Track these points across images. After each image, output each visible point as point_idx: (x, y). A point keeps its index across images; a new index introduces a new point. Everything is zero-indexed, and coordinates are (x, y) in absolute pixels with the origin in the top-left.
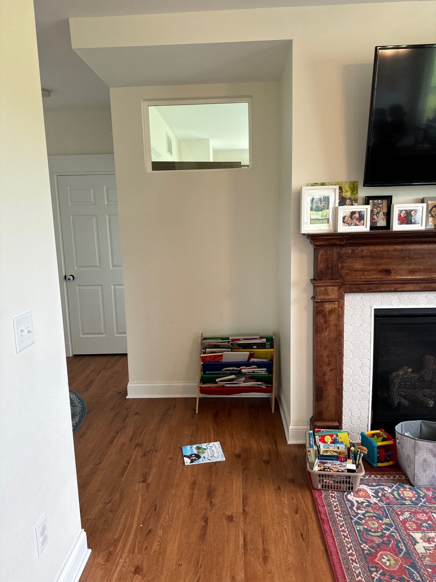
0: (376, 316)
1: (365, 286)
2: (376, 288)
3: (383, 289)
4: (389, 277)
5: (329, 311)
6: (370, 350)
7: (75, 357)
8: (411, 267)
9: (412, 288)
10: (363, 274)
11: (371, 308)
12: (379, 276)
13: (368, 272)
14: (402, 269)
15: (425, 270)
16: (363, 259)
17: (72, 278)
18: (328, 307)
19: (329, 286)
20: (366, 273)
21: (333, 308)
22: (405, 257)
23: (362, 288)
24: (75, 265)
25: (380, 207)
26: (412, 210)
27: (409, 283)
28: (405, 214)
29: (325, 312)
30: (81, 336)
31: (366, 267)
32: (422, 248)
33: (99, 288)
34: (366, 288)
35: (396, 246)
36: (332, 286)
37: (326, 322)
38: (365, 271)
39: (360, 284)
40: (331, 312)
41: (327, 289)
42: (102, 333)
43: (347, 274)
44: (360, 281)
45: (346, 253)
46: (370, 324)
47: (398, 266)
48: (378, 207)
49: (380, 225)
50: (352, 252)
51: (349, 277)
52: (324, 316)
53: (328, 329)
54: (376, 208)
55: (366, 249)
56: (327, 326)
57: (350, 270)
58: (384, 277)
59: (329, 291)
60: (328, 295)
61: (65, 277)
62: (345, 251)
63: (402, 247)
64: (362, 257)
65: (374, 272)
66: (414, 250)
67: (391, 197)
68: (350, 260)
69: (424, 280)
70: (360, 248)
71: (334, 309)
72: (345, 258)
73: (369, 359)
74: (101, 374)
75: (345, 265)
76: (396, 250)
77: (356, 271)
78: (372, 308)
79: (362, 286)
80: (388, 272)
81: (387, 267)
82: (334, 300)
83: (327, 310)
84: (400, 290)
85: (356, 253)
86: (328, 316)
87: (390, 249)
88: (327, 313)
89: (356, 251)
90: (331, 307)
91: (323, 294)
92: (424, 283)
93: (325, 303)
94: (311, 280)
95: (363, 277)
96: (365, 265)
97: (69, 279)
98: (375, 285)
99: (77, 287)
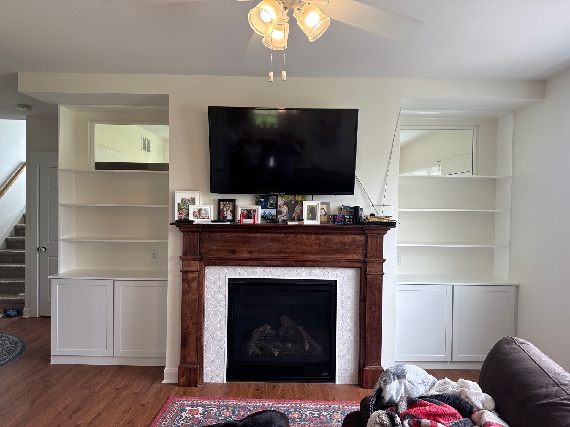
0: (229, 283)
1: (218, 261)
2: (226, 263)
3: (231, 264)
4: (235, 255)
5: (192, 279)
6: (225, 309)
7: (41, 317)
8: (250, 249)
9: (251, 264)
12: (228, 254)
13: (220, 252)
14: (244, 250)
15: (259, 251)
16: (217, 242)
17: (44, 250)
18: (191, 275)
19: (191, 260)
20: (219, 252)
21: (195, 277)
22: (246, 242)
23: (216, 263)
24: (48, 239)
25: (228, 207)
26: (252, 210)
27: (249, 260)
28: (246, 212)
29: (188, 279)
31: (219, 247)
32: (256, 236)
35: (239, 234)
36: (193, 260)
37: (189, 287)
38: (218, 250)
39: (214, 260)
40: (193, 279)
41: (190, 262)
43: (206, 252)
44: (214, 258)
45: (205, 237)
46: (225, 290)
47: (241, 248)
48: (227, 206)
49: (229, 219)
50: (209, 237)
51: (206, 255)
52: (188, 283)
53: (191, 292)
54: (225, 207)
55: (218, 235)
56: (190, 290)
57: (207, 249)
58: (231, 255)
59: (192, 264)
60: (191, 267)
63: (243, 235)
64: (216, 241)
65: (224, 251)
66: (251, 237)
67: (235, 200)
68: (207, 243)
69: (258, 258)
70: (214, 234)
72: (204, 241)
75: (205, 246)
76: (239, 237)
77: (212, 250)
78: (226, 277)
79: (216, 261)
80: (234, 252)
81: (233, 248)
82: (194, 271)
83: (191, 278)
84: (242, 265)
86: (191, 282)
87: (235, 236)
88: (190, 280)
89: (212, 236)
90: (193, 276)
91: (188, 266)
92: (259, 260)
93: (189, 273)
95: (217, 255)
96: (218, 246)
97: (41, 250)
98: (225, 261)
99: (48, 258)
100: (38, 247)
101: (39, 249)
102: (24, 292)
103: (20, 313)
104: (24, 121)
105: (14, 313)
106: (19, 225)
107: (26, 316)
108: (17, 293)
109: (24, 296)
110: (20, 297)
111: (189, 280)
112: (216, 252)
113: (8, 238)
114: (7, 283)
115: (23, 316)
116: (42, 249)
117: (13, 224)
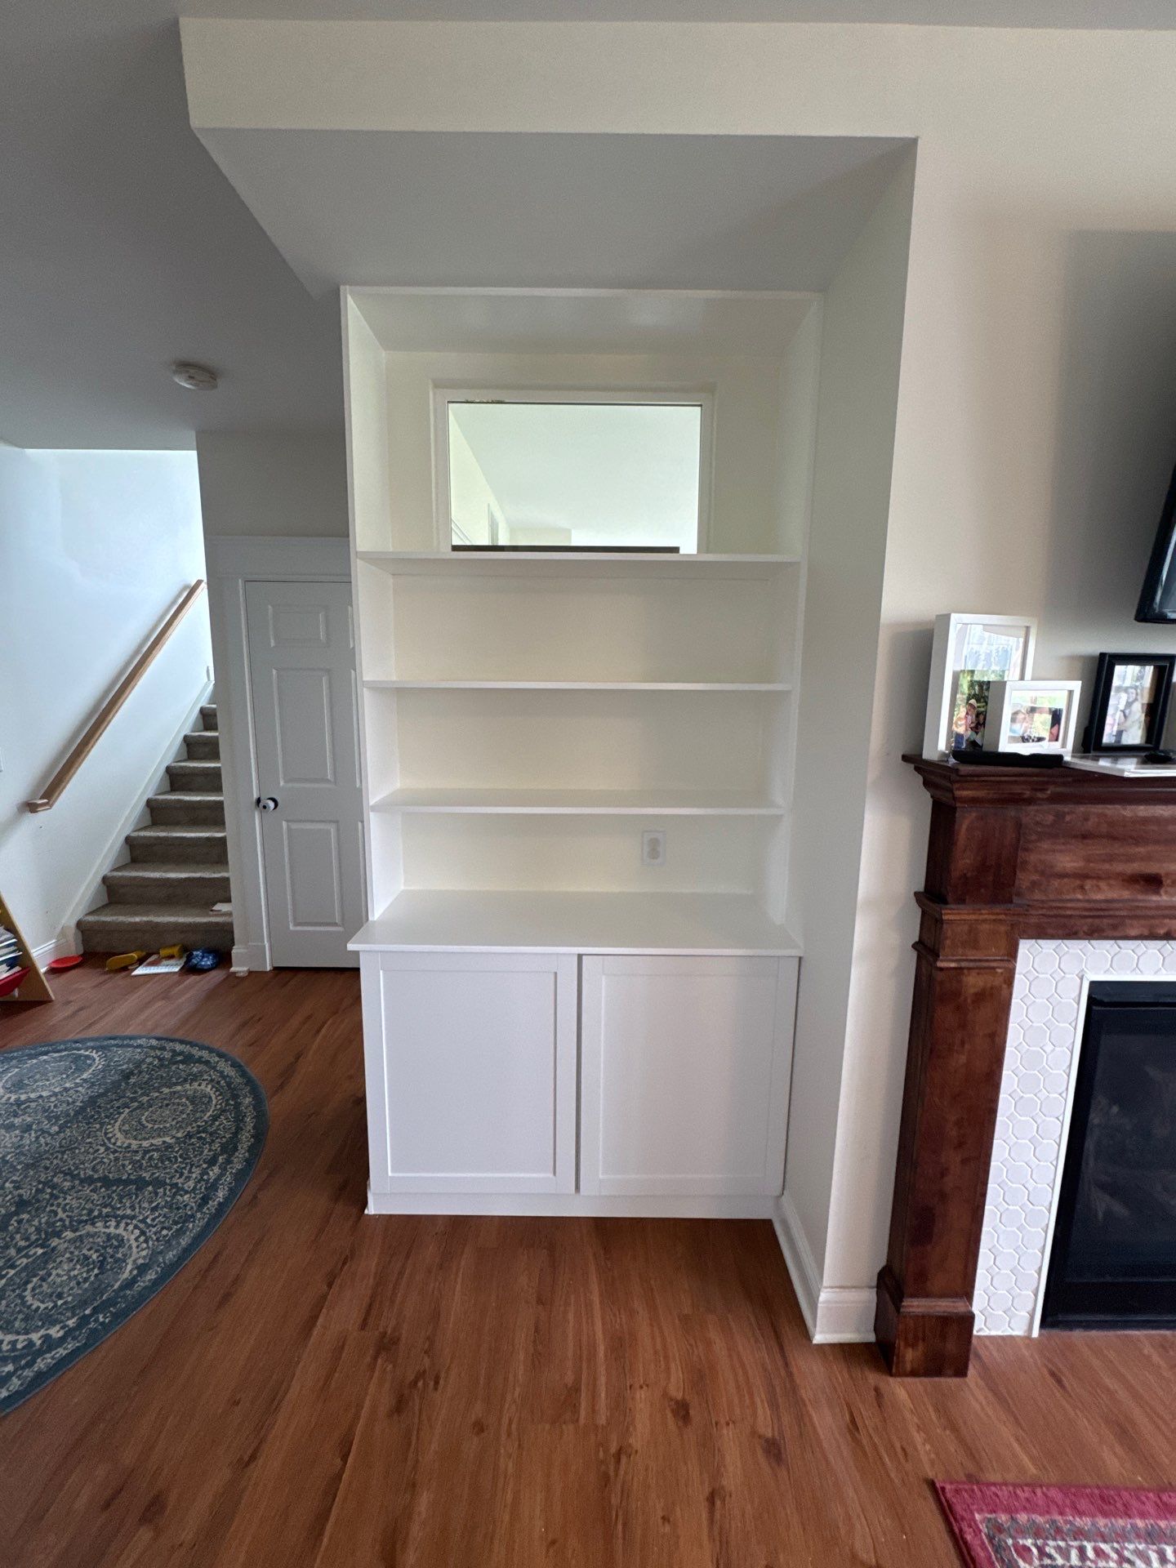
0: (1092, 1001)
1: (1083, 921)
2: (1114, 927)
3: (1133, 933)
4: (1155, 898)
5: (976, 994)
6: (1064, 1095)
7: (276, 972)
10: (1082, 887)
11: (1082, 979)
12: (1125, 893)
13: (1095, 882)
16: (1085, 841)
17: (271, 804)
18: (974, 983)
19: (985, 922)
20: (1088, 884)
21: (989, 985)
23: (1072, 927)
24: (281, 775)
25: (1136, 688)
29: (962, 998)
30: (291, 928)
31: (1091, 865)
33: (332, 829)
34: (1085, 928)
37: (963, 1026)
38: (1086, 877)
39: (1070, 915)
40: (980, 997)
41: (977, 930)
42: (335, 924)
43: (1034, 884)
44: (1072, 908)
45: (1037, 823)
46: (1073, 1024)
49: (1129, 743)
50: (1054, 820)
51: (1038, 896)
52: (960, 1010)
53: (967, 1046)
55: (1096, 814)
56: (966, 1037)
57: (1042, 873)
58: (1139, 896)
59: (982, 935)
60: (976, 947)
61: (259, 801)
62: (1035, 815)
64: (1084, 837)
65: (1111, 881)
68: (1045, 845)
70: (1082, 809)
71: (992, 988)
72: (1034, 837)
73: (1061, 1118)
74: (324, 1031)
75: (1032, 857)
77: (1062, 876)
78: (1085, 979)
80: (1153, 882)
81: (1152, 868)
82: (990, 964)
83: (972, 991)
85: (1068, 822)
86: (971, 1008)
88: (969, 1001)
89: (1068, 818)
90: (981, 984)
91: (964, 943)
93: (965, 971)
94: (916, 894)
95: (1080, 896)
96: (1088, 860)
97: (265, 807)
98: (1110, 921)
99: (284, 824)
100: (255, 796)
101: (261, 804)
102: (228, 900)
103: (223, 958)
104: (193, 455)
105: (208, 962)
106: (193, 734)
107: (239, 968)
108: (207, 905)
109: (230, 914)
110: (216, 915)
111: (965, 1000)
112: (1078, 882)
113: (173, 765)
114: (182, 879)
115: (232, 969)
116: (267, 804)
117: (179, 732)
